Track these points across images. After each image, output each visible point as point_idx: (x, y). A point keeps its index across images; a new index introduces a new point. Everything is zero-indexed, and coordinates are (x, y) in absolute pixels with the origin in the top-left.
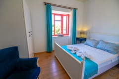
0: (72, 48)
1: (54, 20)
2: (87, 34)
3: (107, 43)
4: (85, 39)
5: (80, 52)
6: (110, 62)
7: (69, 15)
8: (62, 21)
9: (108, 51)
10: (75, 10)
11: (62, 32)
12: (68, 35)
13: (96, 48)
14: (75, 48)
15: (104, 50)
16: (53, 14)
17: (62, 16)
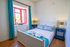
0: (31, 32)
1: (15, 13)
2: (37, 22)
3: (48, 26)
4: (37, 26)
5: (38, 34)
6: (52, 36)
7: (26, 10)
8: (21, 14)
9: (49, 31)
10: (30, 7)
11: (21, 22)
12: (26, 23)
13: (44, 30)
14: (33, 32)
15: (48, 30)
16: (14, 7)
17: (21, 10)
